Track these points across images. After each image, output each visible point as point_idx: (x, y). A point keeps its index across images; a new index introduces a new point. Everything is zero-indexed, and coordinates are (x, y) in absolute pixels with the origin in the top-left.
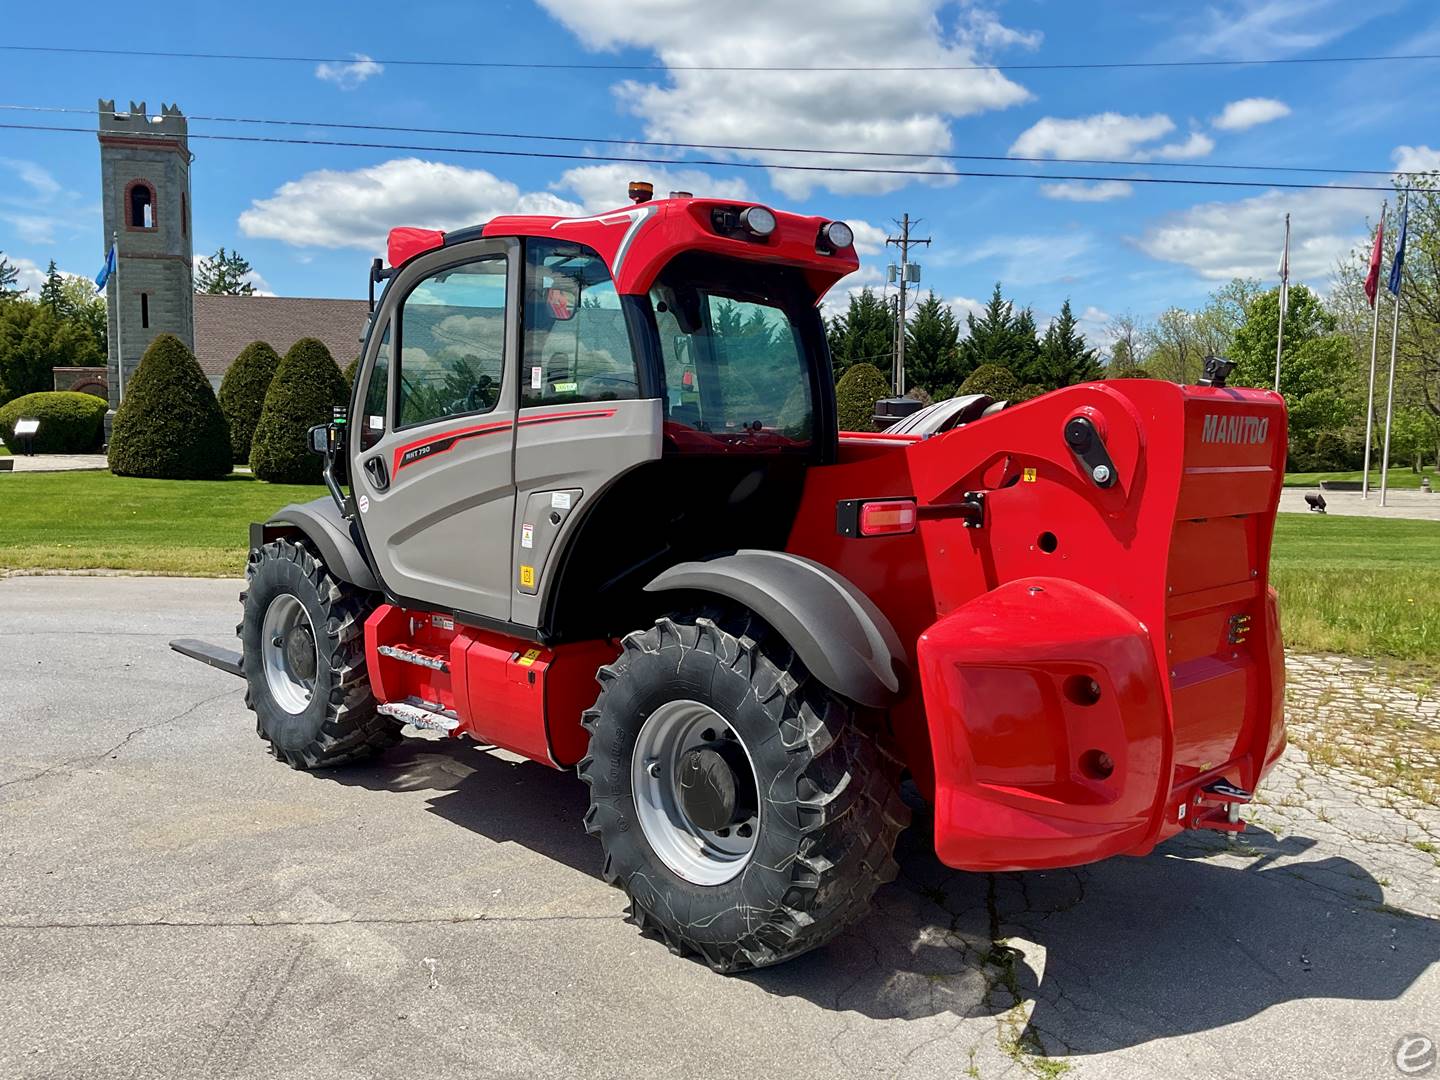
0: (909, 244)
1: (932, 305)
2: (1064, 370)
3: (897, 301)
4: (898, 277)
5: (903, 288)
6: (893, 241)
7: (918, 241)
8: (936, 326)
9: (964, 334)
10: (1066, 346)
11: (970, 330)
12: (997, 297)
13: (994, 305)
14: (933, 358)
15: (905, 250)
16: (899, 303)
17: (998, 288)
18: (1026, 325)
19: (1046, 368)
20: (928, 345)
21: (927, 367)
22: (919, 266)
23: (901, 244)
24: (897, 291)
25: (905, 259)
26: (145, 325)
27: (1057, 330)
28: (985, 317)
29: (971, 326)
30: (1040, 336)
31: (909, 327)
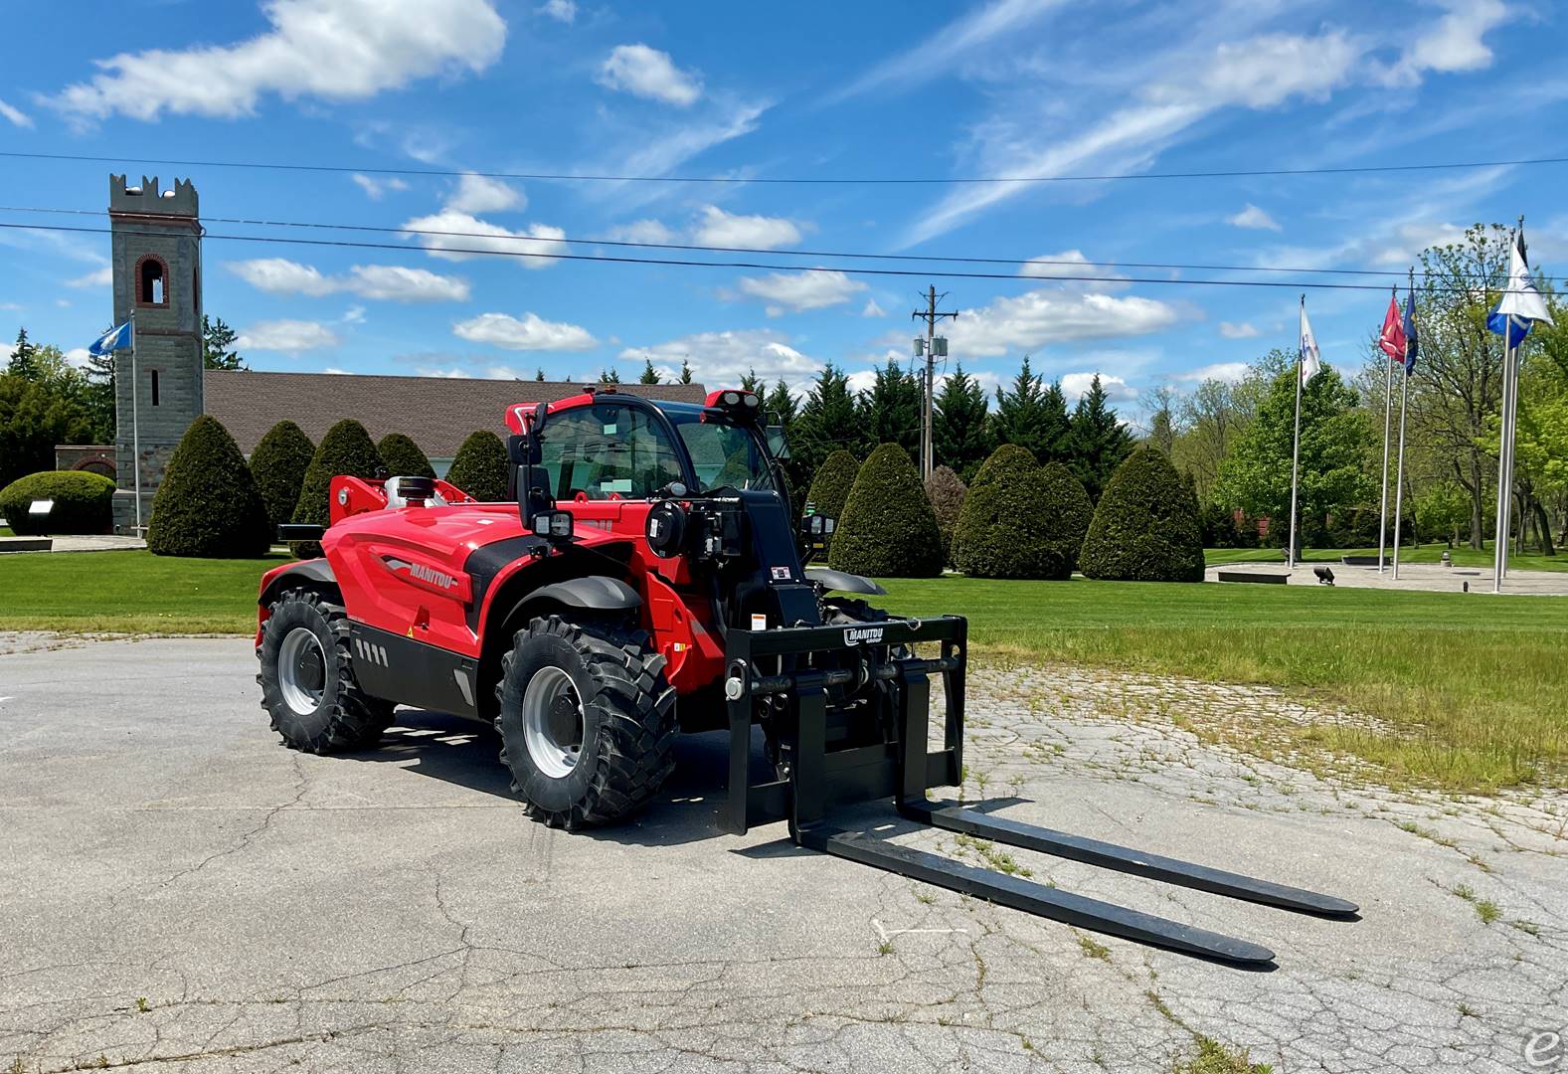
0: (936, 318)
1: (960, 379)
2: (1095, 446)
3: (924, 375)
4: (925, 351)
5: (930, 362)
6: (920, 315)
7: (945, 315)
8: (964, 400)
9: (994, 408)
10: (1097, 421)
11: (999, 405)
12: (1026, 370)
13: (1023, 379)
14: (961, 433)
15: (932, 324)
16: (926, 377)
17: (1027, 361)
18: (1055, 399)
19: (1075, 443)
20: (956, 420)
21: (957, 443)
22: (946, 340)
23: (927, 317)
24: (924, 365)
25: (931, 332)
26: (156, 402)
27: (1087, 404)
28: (1015, 391)
29: (1000, 400)
30: (1071, 409)
31: (937, 401)
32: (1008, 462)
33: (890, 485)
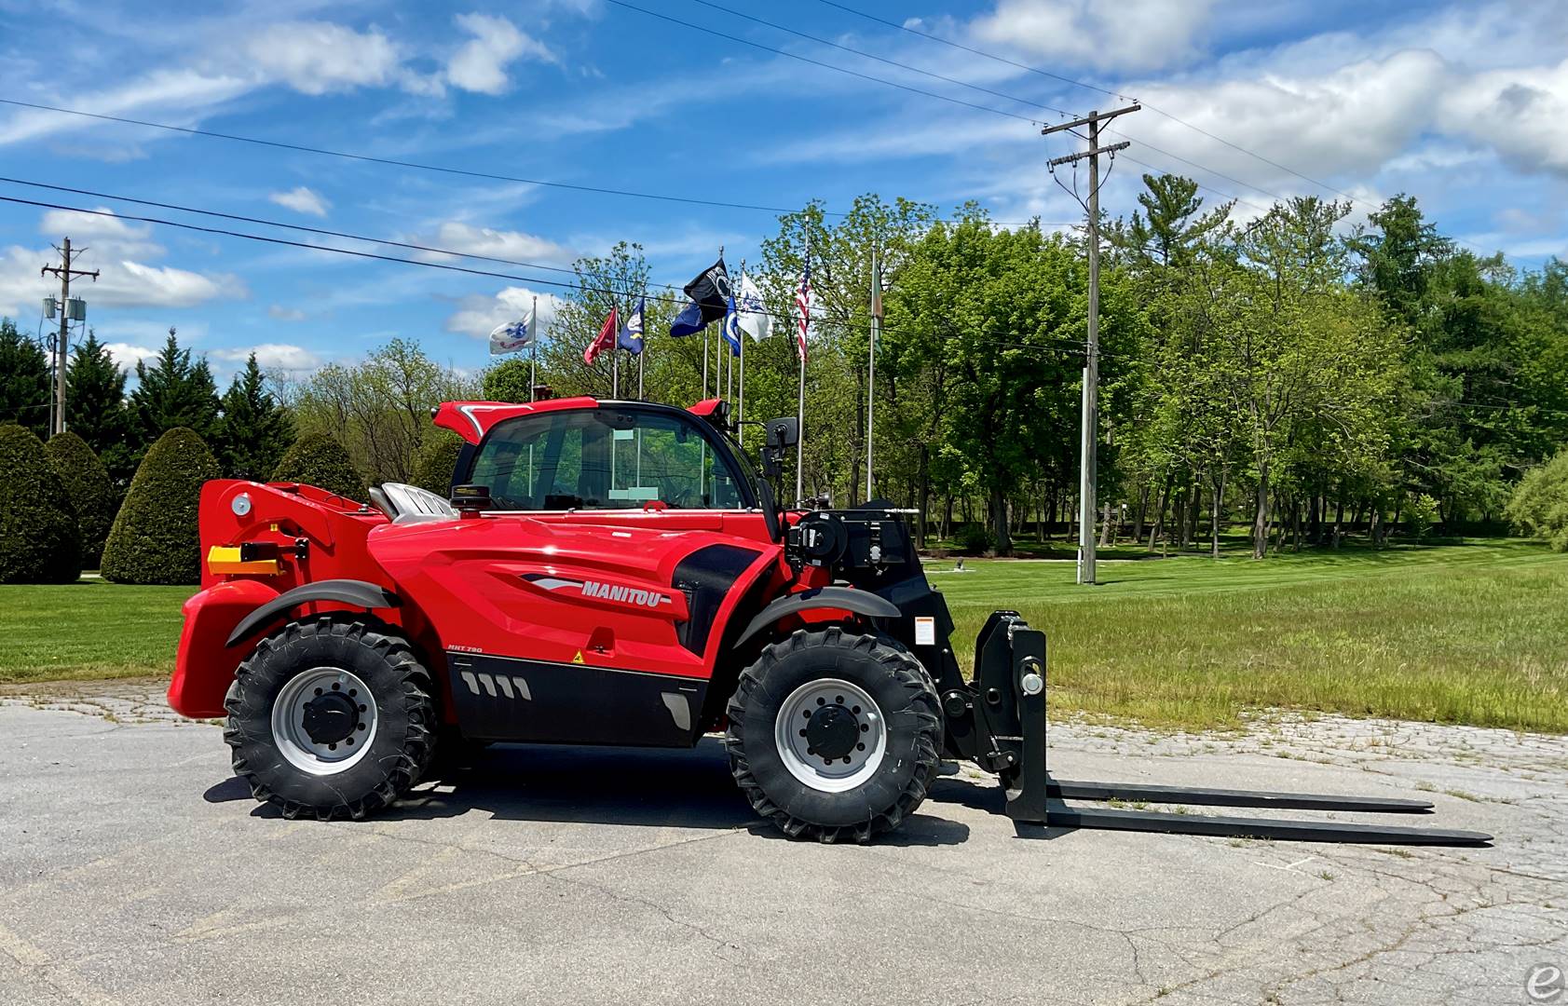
0: (72, 276)
1: (93, 347)
2: (254, 431)
3: (56, 341)
4: (58, 314)
5: (64, 326)
6: (51, 270)
7: (83, 273)
8: (99, 375)
9: (132, 386)
10: (253, 404)
11: (139, 380)
12: (172, 343)
13: (169, 352)
14: (96, 411)
15: (66, 281)
16: (58, 344)
17: (172, 333)
18: (201, 378)
19: (232, 427)
20: (90, 396)
21: (91, 423)
22: (84, 302)
23: (61, 274)
24: (57, 329)
25: (65, 291)
27: (242, 385)
28: (157, 366)
29: (141, 375)
30: (222, 389)
31: (70, 366)
32: (320, 452)
33: (190, 476)
